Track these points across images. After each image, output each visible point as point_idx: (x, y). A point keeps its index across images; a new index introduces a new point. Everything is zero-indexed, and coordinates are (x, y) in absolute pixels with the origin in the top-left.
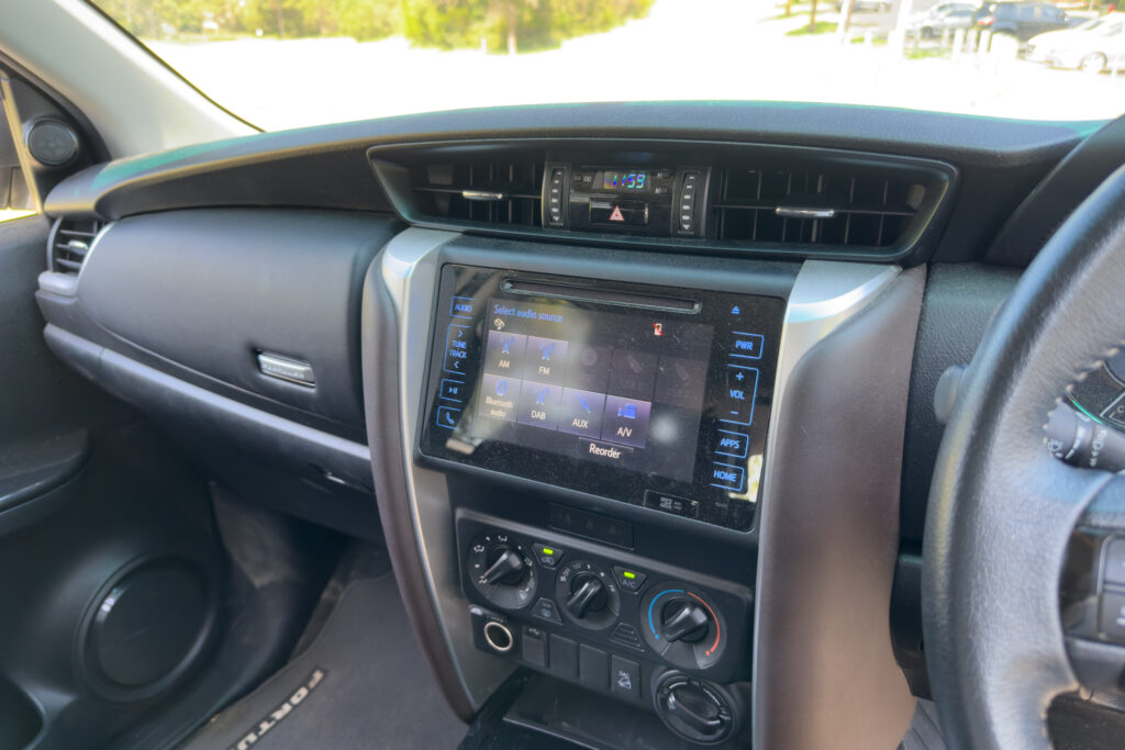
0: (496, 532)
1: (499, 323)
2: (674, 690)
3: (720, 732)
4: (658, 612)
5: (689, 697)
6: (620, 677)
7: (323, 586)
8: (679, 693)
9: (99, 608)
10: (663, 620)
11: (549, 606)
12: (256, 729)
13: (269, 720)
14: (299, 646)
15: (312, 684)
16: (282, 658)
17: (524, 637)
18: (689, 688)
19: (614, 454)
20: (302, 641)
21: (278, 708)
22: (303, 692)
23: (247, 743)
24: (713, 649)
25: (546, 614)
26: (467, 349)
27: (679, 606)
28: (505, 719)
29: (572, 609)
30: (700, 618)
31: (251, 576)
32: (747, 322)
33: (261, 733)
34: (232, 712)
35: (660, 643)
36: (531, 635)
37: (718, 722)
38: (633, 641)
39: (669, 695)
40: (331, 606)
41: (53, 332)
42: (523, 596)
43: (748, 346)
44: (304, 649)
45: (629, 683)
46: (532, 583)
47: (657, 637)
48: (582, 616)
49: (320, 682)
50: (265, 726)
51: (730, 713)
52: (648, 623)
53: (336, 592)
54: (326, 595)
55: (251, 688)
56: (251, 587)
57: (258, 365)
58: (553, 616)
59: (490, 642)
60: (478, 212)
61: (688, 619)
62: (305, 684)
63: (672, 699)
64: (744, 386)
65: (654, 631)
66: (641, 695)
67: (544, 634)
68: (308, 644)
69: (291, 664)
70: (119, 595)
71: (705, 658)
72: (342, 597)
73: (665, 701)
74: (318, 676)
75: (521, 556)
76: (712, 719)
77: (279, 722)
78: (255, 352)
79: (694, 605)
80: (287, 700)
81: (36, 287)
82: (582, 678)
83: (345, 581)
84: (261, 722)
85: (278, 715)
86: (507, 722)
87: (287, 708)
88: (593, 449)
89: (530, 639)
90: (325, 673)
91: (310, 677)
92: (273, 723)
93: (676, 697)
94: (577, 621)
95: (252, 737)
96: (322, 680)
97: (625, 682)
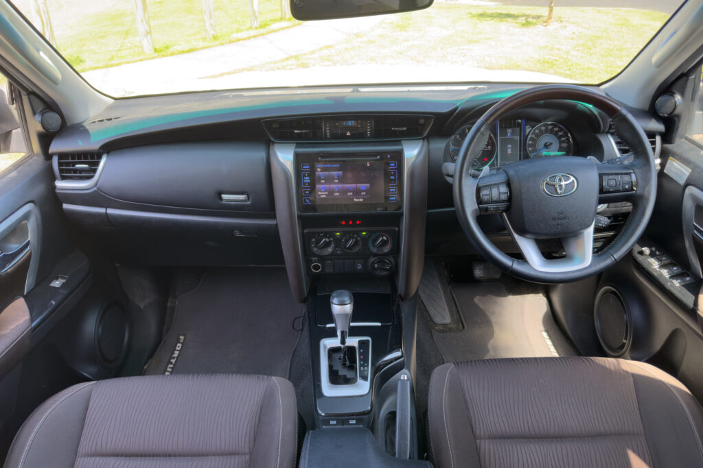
0: (319, 233)
1: (319, 170)
2: (376, 262)
3: (389, 270)
4: (373, 242)
5: (380, 264)
6: (358, 266)
7: (166, 302)
8: (378, 263)
11: (339, 250)
12: (170, 363)
13: (174, 358)
15: (182, 341)
17: (326, 264)
18: (380, 261)
19: (361, 200)
21: (173, 353)
22: (180, 345)
23: (170, 368)
24: (388, 246)
25: (339, 252)
26: (310, 179)
27: (379, 238)
28: (318, 295)
29: (347, 249)
30: (385, 239)
31: (138, 304)
32: (392, 158)
33: (173, 363)
35: (374, 250)
36: (328, 263)
37: (389, 267)
38: (366, 251)
40: (173, 309)
41: (65, 206)
42: (330, 250)
43: (393, 165)
46: (333, 245)
47: (373, 248)
48: (350, 249)
50: (173, 361)
51: (392, 264)
52: (370, 245)
53: (173, 302)
54: (169, 304)
56: (140, 308)
57: (221, 199)
58: (341, 252)
59: (313, 270)
60: (299, 136)
61: (383, 240)
62: (178, 342)
63: (376, 265)
64: (394, 175)
66: (364, 269)
71: (387, 249)
72: (177, 303)
73: (373, 267)
74: (182, 338)
75: (329, 238)
76: (387, 267)
77: (177, 357)
78: (219, 194)
79: (383, 236)
80: (175, 350)
81: (54, 187)
82: (345, 270)
84: (170, 359)
85: (175, 355)
87: (177, 352)
88: (355, 200)
90: (184, 335)
91: (179, 339)
94: (349, 251)
95: (171, 366)
96: (184, 339)
97: (360, 267)
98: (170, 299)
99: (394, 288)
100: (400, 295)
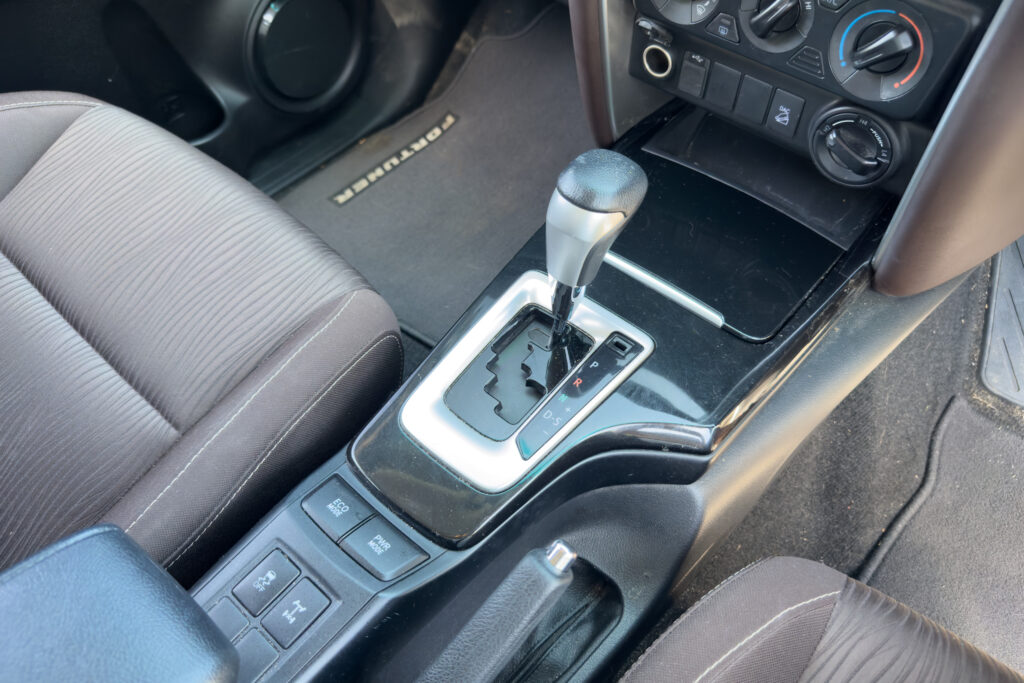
2: (838, 127)
3: (872, 174)
4: (854, 37)
5: (850, 137)
6: (778, 112)
7: (456, 38)
8: (841, 131)
9: (261, 20)
10: (856, 48)
11: (728, 23)
12: (398, 155)
13: (409, 149)
14: (433, 92)
15: (445, 126)
16: (419, 98)
17: (686, 63)
18: (854, 128)
20: (436, 86)
21: (416, 140)
22: (437, 132)
23: (392, 164)
24: (903, 82)
25: (723, 32)
27: (882, 30)
28: (643, 149)
29: (755, 27)
30: (905, 42)
31: (392, 14)
33: (403, 159)
34: (376, 139)
36: (694, 61)
37: (875, 163)
38: (815, 67)
39: (829, 132)
40: (463, 57)
42: (700, 10)
44: (438, 95)
45: (787, 119)
47: (843, 64)
48: (763, 36)
49: (451, 126)
50: (406, 154)
51: (891, 156)
52: (838, 48)
53: (467, 44)
54: (459, 46)
55: (392, 120)
56: (393, 25)
58: (731, 33)
59: (647, 66)
62: (439, 124)
63: (833, 136)
65: (841, 58)
66: (795, 132)
67: (708, 61)
68: (442, 89)
69: (426, 106)
70: (277, 10)
71: (890, 91)
72: (473, 50)
73: (823, 138)
74: (450, 120)
76: (870, 159)
77: (417, 153)
79: (901, 28)
80: (424, 136)
82: (737, 111)
83: (476, 35)
84: (403, 149)
85: (416, 147)
86: (644, 152)
87: (423, 143)
89: (693, 65)
90: (457, 118)
91: (443, 120)
92: (412, 153)
93: (838, 134)
94: (756, 41)
95: (395, 161)
96: (453, 124)
97: (783, 117)
98: (465, 35)
99: (869, 241)
100: (871, 271)
